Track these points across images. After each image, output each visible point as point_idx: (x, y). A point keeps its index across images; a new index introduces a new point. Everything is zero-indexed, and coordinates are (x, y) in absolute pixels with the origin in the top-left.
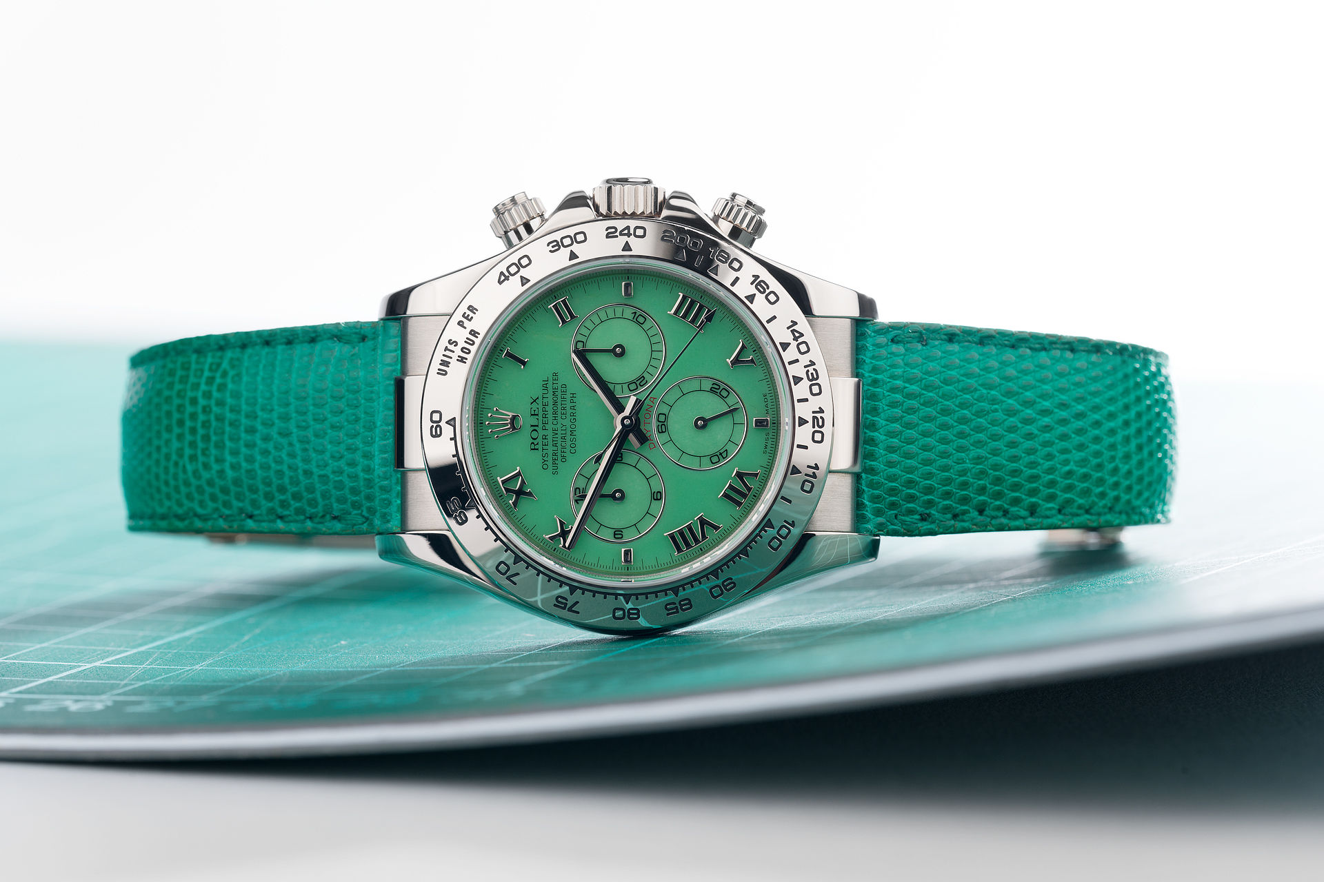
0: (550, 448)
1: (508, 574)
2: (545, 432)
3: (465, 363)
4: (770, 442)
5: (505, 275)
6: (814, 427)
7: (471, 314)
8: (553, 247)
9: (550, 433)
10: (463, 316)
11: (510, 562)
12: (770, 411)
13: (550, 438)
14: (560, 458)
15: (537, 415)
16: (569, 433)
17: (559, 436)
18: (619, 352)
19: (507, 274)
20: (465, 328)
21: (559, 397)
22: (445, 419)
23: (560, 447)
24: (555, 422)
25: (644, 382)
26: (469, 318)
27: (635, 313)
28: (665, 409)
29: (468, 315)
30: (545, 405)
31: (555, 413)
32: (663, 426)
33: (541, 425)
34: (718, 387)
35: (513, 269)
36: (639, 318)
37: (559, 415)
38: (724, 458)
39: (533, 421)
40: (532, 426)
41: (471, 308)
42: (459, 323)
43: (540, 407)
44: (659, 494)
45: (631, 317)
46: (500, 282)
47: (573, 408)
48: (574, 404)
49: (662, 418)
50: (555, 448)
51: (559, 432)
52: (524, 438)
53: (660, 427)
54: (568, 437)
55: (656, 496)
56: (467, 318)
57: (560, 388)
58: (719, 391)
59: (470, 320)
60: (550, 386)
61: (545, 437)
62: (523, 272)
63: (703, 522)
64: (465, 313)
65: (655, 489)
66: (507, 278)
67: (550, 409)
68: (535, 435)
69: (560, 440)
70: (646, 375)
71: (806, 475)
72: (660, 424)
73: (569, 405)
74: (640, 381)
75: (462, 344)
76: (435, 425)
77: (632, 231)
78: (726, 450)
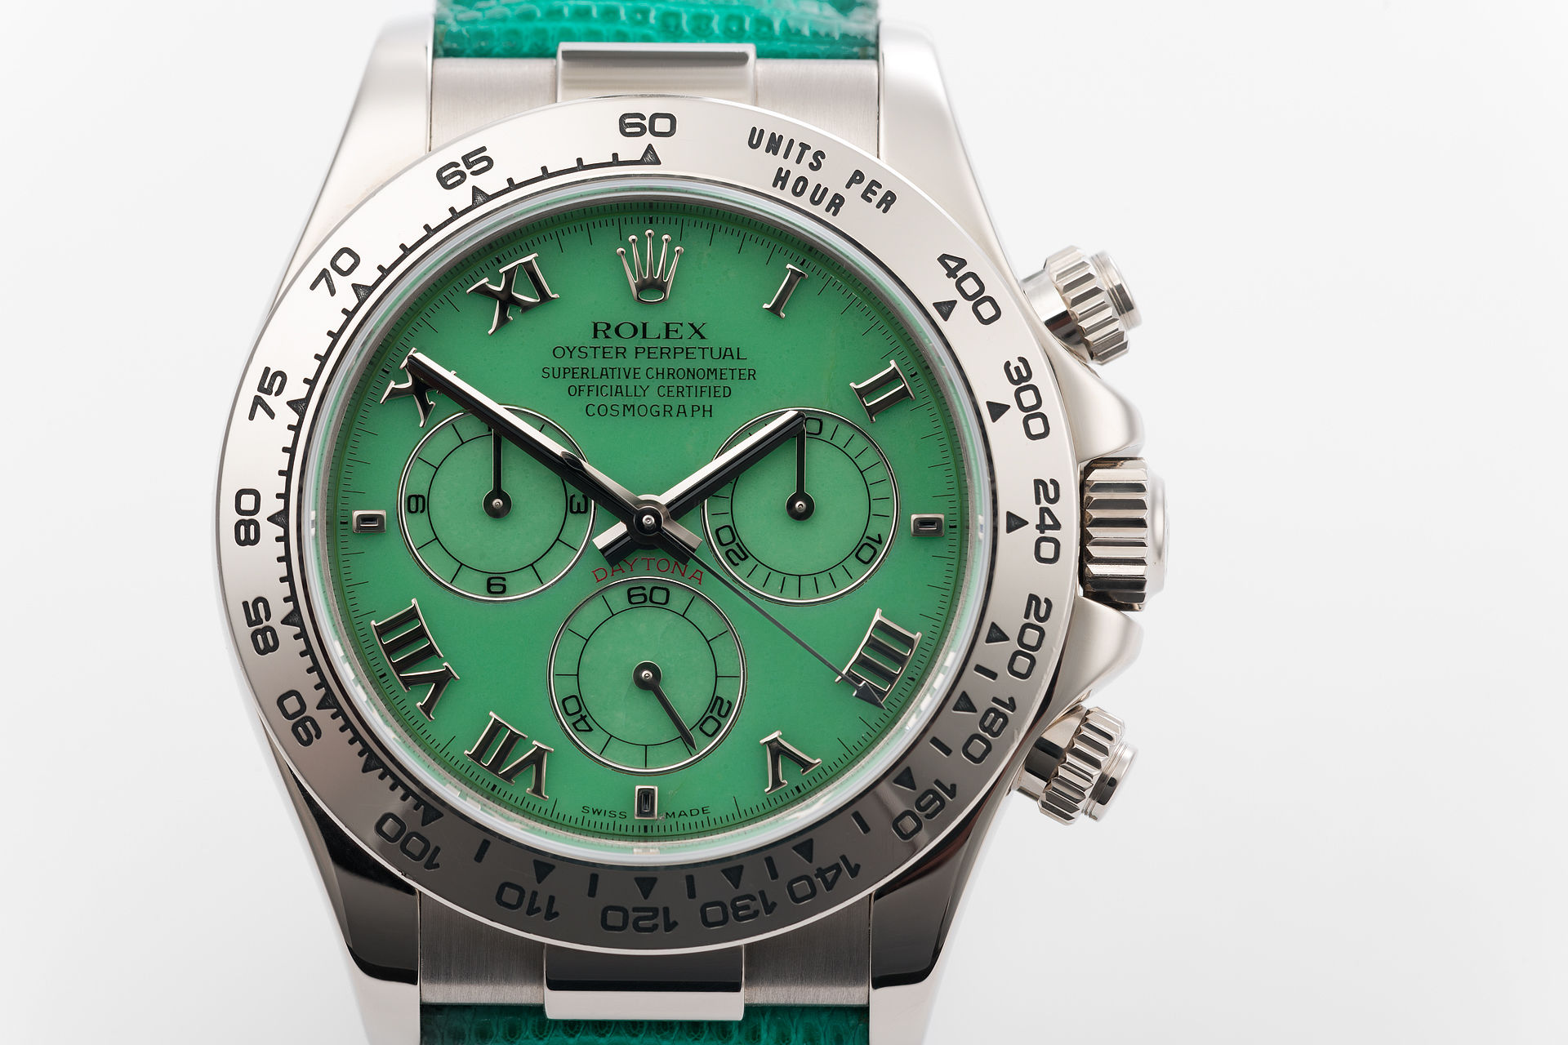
0: (597, 364)
1: (334, 274)
2: (631, 352)
3: (775, 185)
4: (606, 820)
5: (958, 268)
6: (635, 910)
7: (876, 199)
8: (1017, 369)
9: (629, 362)
10: (874, 183)
11: (356, 277)
12: (672, 821)
13: (619, 362)
14: (577, 383)
15: (667, 337)
16: (629, 401)
17: (623, 382)
18: (801, 508)
19: (960, 274)
20: (848, 186)
21: (705, 382)
22: (659, 144)
23: (600, 383)
24: (652, 373)
25: (736, 560)
26: (869, 195)
27: (880, 542)
28: (679, 600)
29: (875, 193)
30: (687, 352)
31: (671, 374)
32: (641, 599)
33: (645, 344)
34: (723, 713)
35: (970, 287)
36: (867, 547)
37: (667, 382)
38: (574, 724)
39: (655, 328)
40: (645, 325)
41: (889, 200)
42: (858, 173)
43: (685, 343)
44: (500, 589)
45: (874, 535)
46: (943, 259)
47: (682, 411)
48: (689, 412)
49: (659, 596)
50: (597, 374)
51: (631, 382)
52: (620, 310)
53: (640, 591)
54: (620, 401)
55: (496, 584)
56: (869, 189)
57: (723, 383)
58: (715, 714)
59: (864, 196)
60: (728, 363)
61: (621, 352)
62: (964, 307)
63: (442, 680)
64: (880, 186)
65: (510, 581)
66: (951, 273)
67: (681, 362)
68: (626, 331)
69: (615, 382)
70: (750, 563)
71: (535, 894)
72: (647, 593)
73: (688, 402)
74: (739, 552)
75: (814, 178)
76: (646, 123)
77: (1049, 533)
78: (591, 730)
